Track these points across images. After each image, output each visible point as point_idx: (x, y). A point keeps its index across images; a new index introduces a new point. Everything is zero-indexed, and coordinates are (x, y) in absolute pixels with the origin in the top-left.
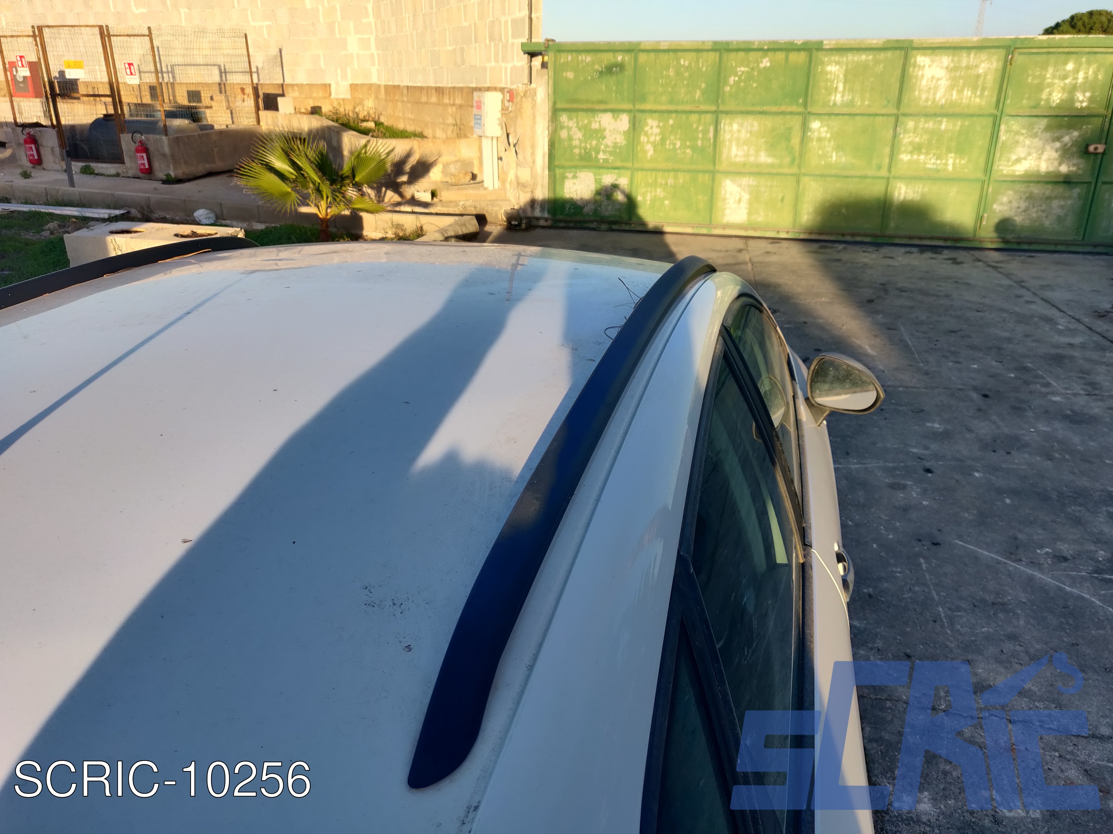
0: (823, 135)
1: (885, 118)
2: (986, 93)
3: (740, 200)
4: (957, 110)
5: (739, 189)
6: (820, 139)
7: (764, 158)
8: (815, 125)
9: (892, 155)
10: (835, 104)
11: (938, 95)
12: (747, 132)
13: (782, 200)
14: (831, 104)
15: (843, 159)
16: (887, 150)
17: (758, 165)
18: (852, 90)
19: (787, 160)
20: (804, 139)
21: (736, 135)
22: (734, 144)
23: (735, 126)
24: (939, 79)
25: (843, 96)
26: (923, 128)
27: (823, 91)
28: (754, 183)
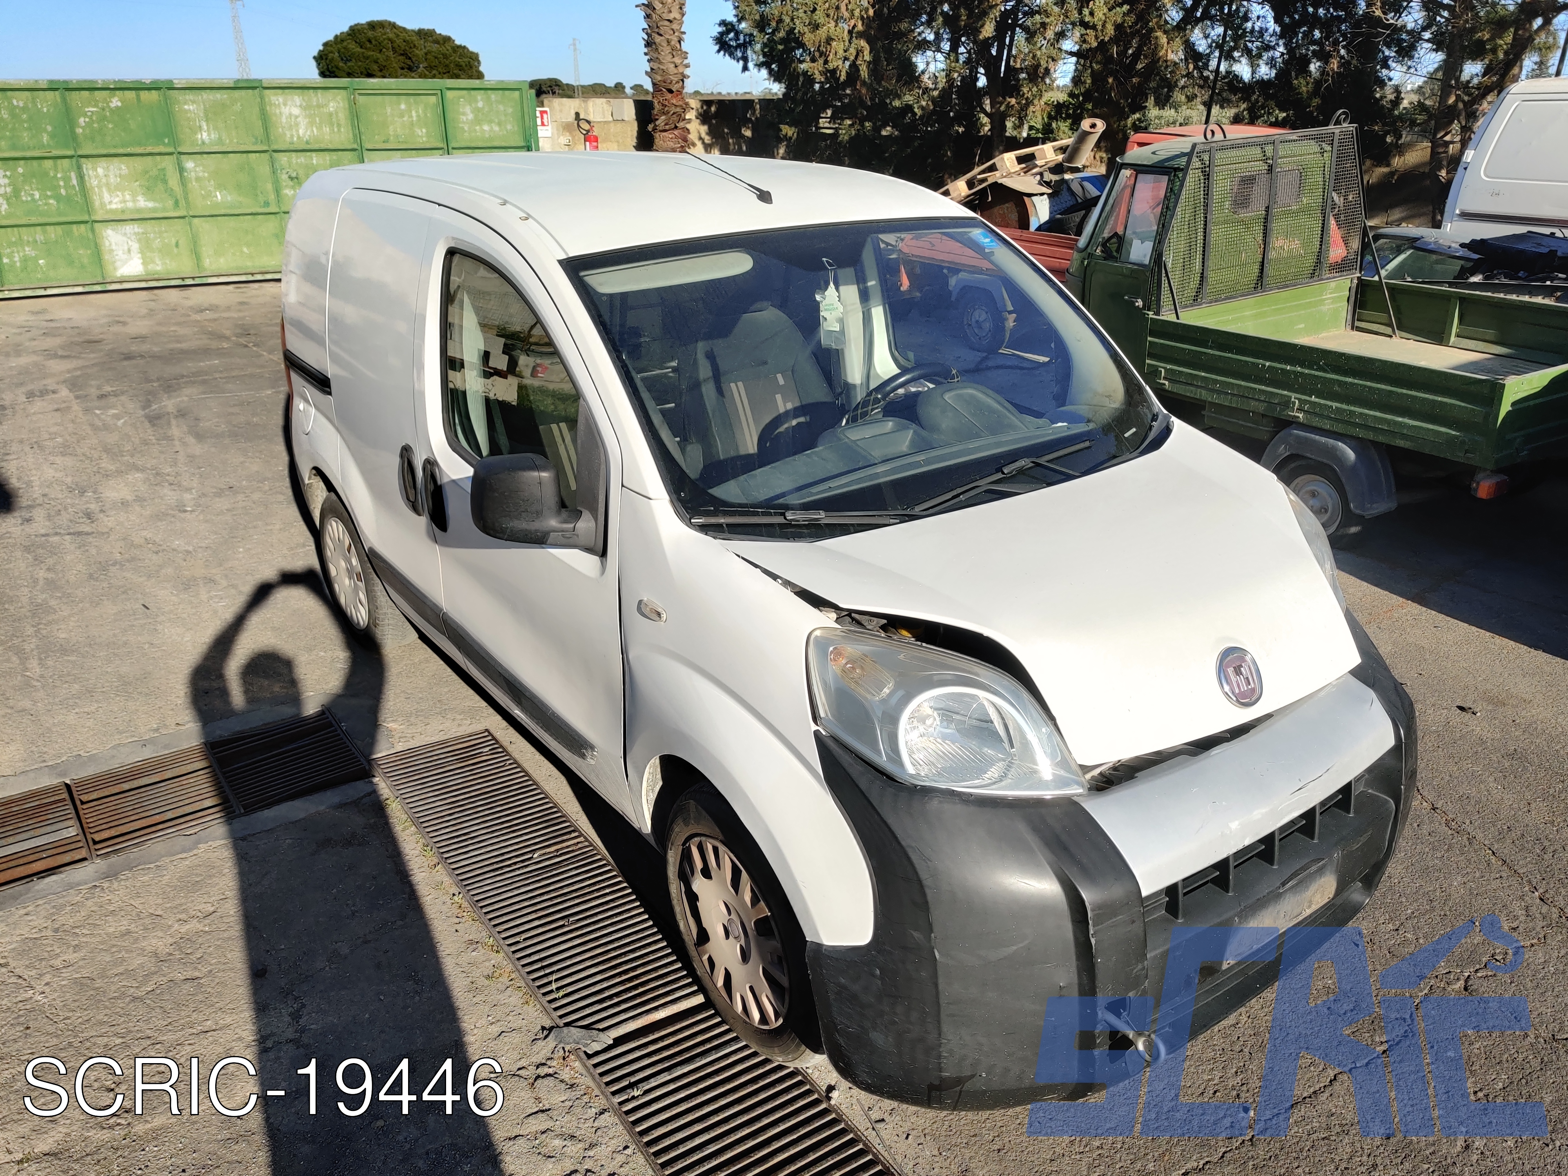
0: (201, 174)
1: (257, 154)
2: (342, 130)
3: (129, 251)
4: (323, 146)
5: (125, 239)
6: (198, 179)
7: (143, 203)
8: (189, 164)
9: (278, 191)
10: (203, 143)
11: (301, 132)
12: (116, 176)
13: (177, 245)
14: (200, 142)
15: (229, 198)
16: (269, 187)
17: (139, 210)
18: (216, 128)
19: (170, 203)
20: (183, 181)
21: (104, 180)
22: (104, 189)
23: (100, 171)
24: (297, 117)
25: (209, 135)
26: (297, 163)
27: (187, 130)
28: (141, 231)
